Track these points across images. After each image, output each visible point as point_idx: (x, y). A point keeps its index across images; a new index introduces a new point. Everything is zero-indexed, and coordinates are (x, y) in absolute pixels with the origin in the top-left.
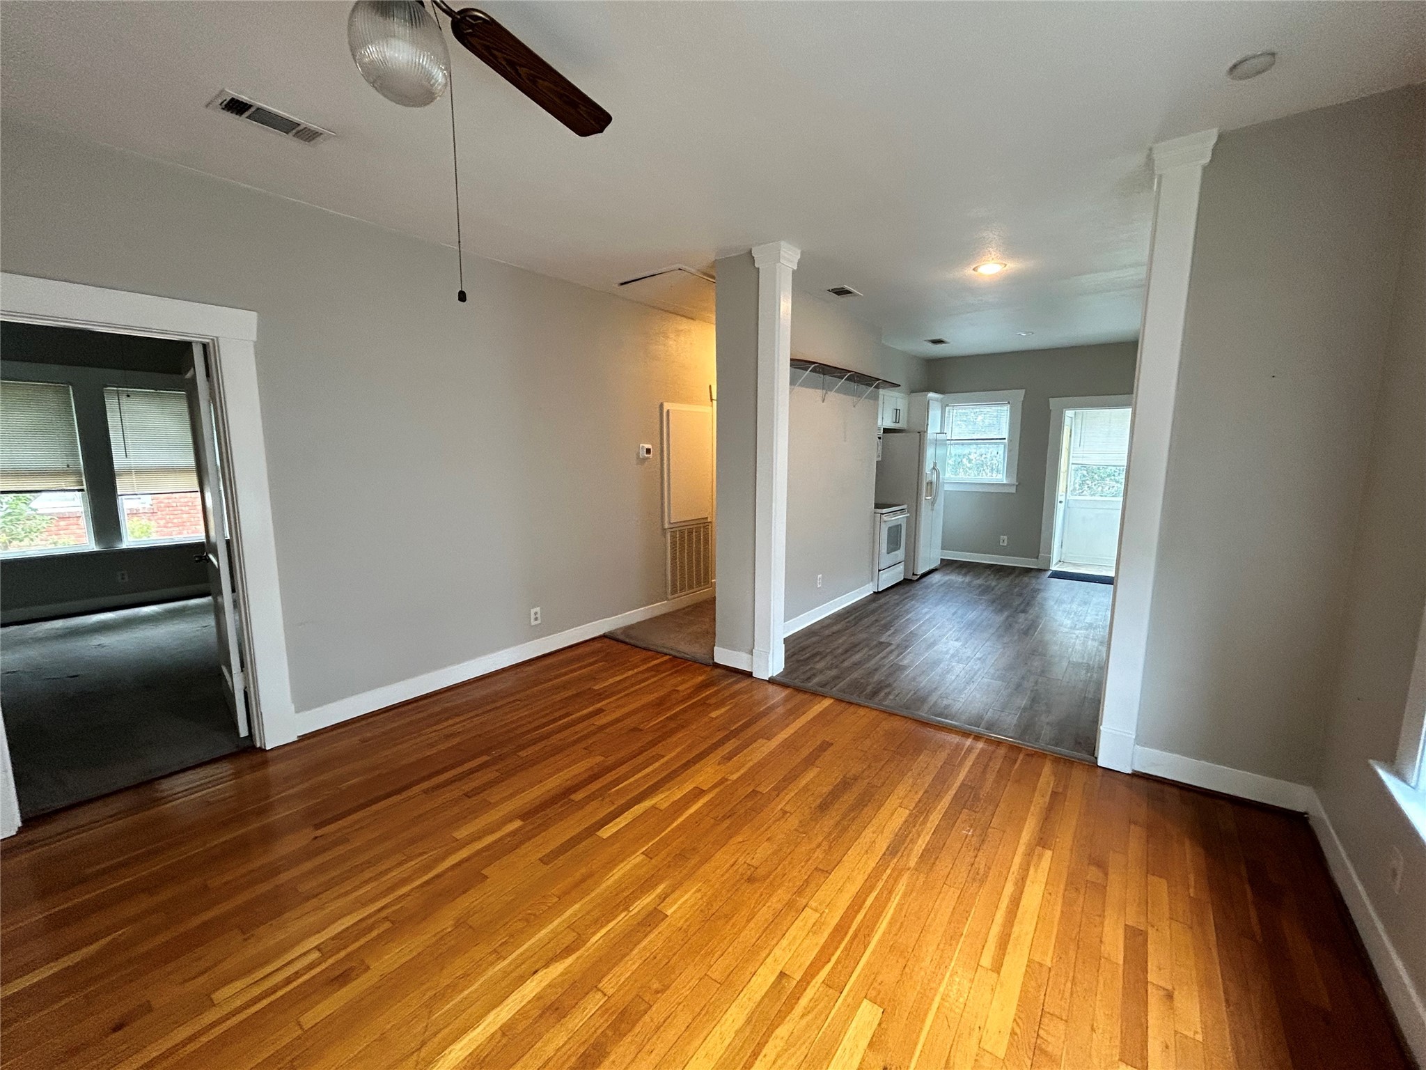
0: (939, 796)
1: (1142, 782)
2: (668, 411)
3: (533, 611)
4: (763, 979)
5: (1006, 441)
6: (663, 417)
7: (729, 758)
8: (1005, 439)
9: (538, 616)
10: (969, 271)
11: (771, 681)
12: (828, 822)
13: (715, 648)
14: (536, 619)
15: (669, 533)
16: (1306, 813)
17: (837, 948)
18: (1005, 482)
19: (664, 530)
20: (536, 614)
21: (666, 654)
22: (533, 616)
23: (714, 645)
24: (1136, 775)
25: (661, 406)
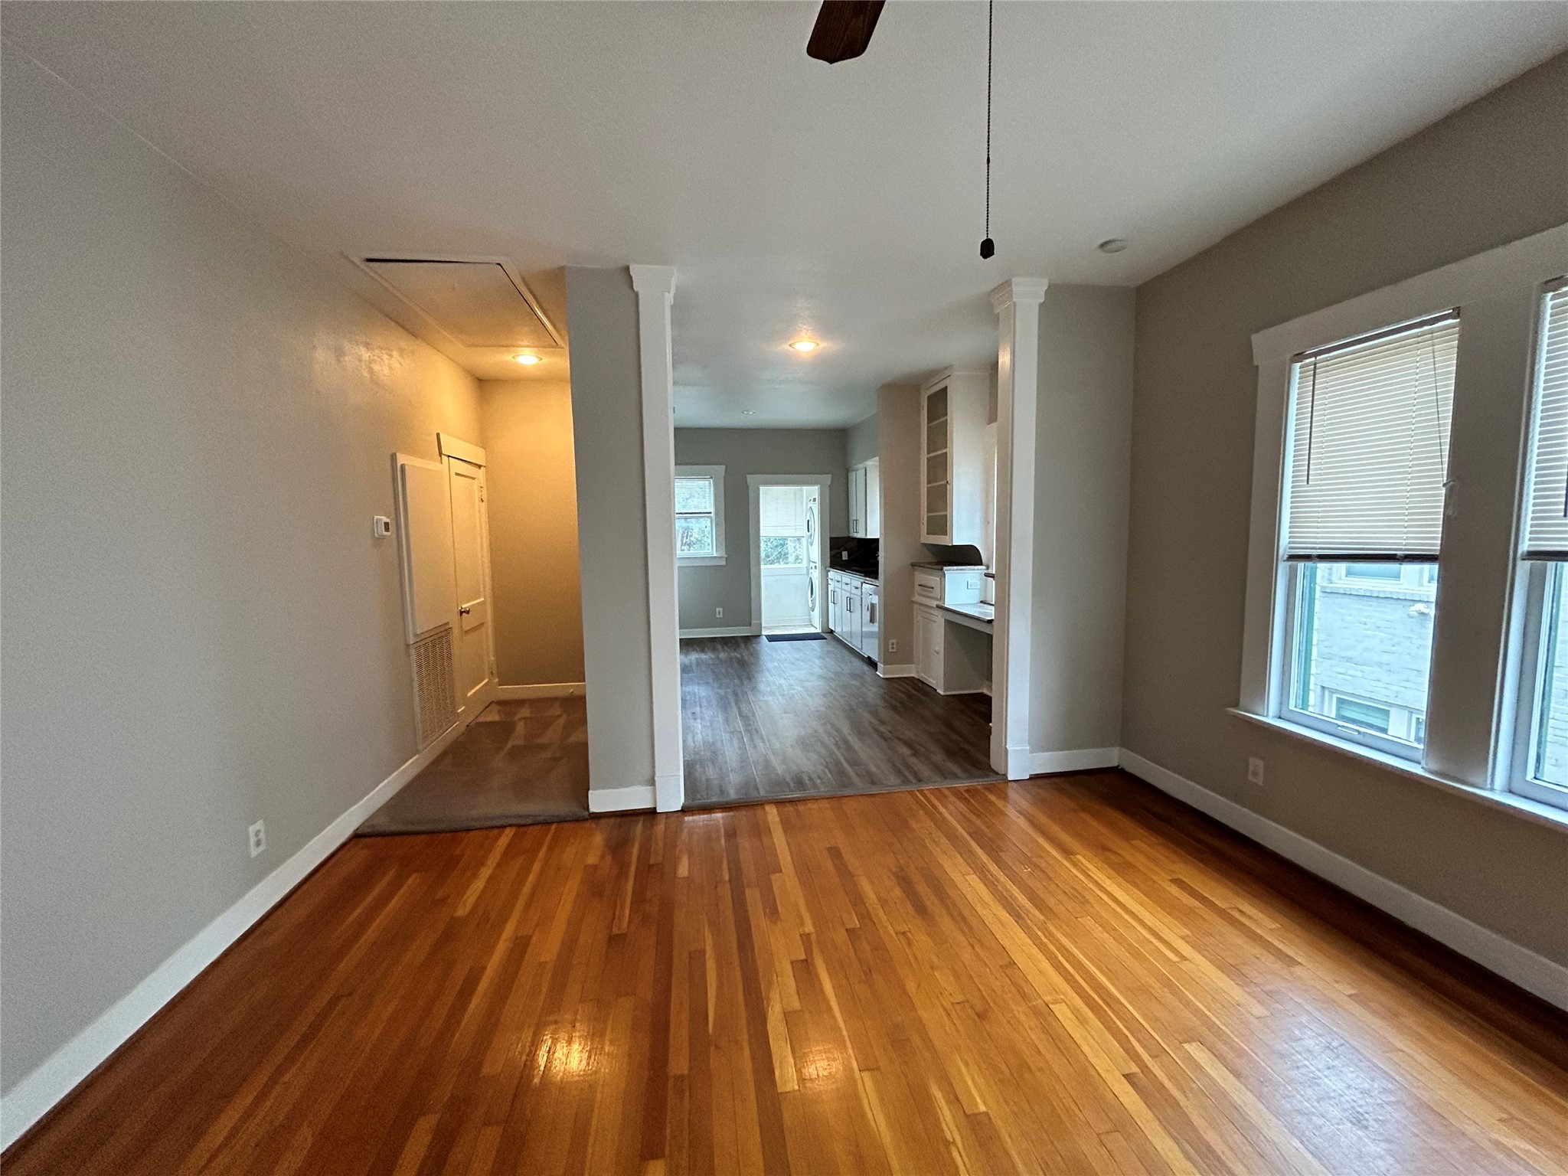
0: (971, 852)
1: (1040, 782)
2: (403, 466)
3: (252, 829)
4: (1130, 1098)
5: (712, 515)
6: (398, 475)
7: (773, 913)
8: (710, 513)
9: (262, 835)
10: (786, 347)
11: (685, 810)
12: (946, 924)
13: (590, 792)
14: (258, 844)
15: (414, 651)
16: (1119, 766)
17: (1115, 1023)
18: (715, 555)
19: (408, 646)
20: (257, 833)
21: (504, 827)
22: (253, 840)
23: (588, 789)
24: (1034, 778)
25: (393, 458)
